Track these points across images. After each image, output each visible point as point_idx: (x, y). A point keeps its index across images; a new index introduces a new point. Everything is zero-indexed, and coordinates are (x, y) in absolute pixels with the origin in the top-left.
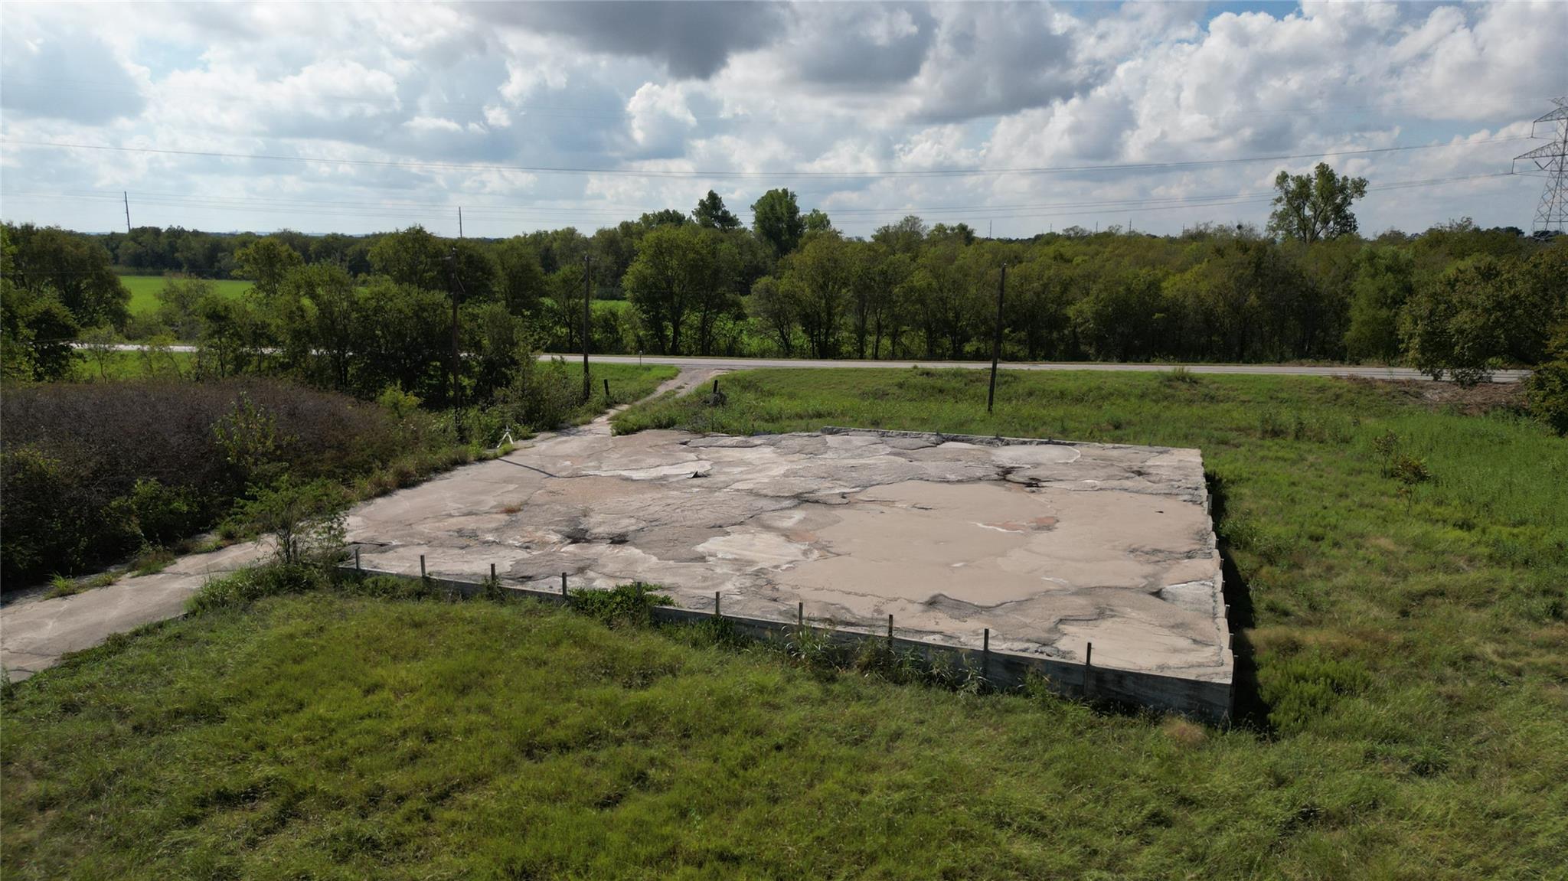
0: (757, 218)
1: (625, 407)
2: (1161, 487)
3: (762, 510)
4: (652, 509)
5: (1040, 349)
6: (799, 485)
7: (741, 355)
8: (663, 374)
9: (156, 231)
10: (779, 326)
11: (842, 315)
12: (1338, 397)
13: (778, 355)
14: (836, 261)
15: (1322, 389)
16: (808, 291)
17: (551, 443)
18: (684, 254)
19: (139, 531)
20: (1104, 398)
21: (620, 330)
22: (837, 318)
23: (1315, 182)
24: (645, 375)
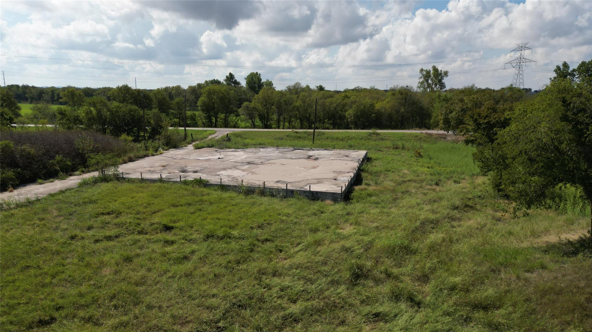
0: (247, 82)
1: (198, 142)
2: (351, 159)
3: (237, 165)
4: (205, 165)
5: (336, 126)
6: (249, 160)
7: (238, 128)
8: (210, 132)
9: (18, 86)
10: (251, 118)
11: (272, 115)
12: (421, 138)
13: (251, 128)
14: (269, 97)
15: (416, 136)
16: (260, 107)
17: (175, 151)
18: (218, 94)
19: (59, 169)
20: (349, 139)
21: (197, 119)
22: (271, 116)
23: (432, 72)
24: (205, 133)
